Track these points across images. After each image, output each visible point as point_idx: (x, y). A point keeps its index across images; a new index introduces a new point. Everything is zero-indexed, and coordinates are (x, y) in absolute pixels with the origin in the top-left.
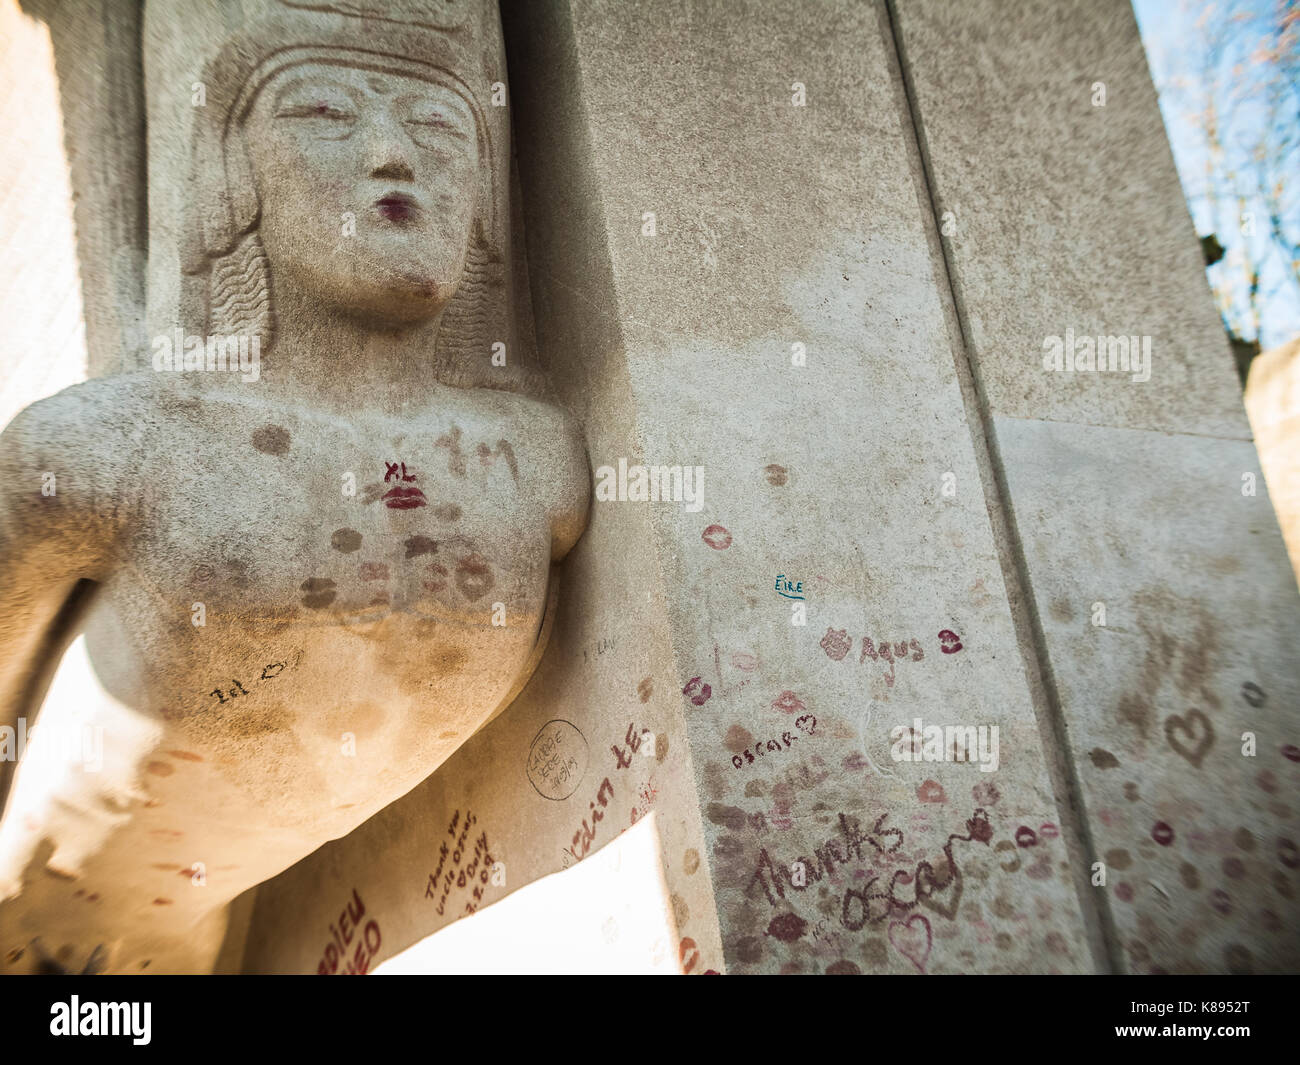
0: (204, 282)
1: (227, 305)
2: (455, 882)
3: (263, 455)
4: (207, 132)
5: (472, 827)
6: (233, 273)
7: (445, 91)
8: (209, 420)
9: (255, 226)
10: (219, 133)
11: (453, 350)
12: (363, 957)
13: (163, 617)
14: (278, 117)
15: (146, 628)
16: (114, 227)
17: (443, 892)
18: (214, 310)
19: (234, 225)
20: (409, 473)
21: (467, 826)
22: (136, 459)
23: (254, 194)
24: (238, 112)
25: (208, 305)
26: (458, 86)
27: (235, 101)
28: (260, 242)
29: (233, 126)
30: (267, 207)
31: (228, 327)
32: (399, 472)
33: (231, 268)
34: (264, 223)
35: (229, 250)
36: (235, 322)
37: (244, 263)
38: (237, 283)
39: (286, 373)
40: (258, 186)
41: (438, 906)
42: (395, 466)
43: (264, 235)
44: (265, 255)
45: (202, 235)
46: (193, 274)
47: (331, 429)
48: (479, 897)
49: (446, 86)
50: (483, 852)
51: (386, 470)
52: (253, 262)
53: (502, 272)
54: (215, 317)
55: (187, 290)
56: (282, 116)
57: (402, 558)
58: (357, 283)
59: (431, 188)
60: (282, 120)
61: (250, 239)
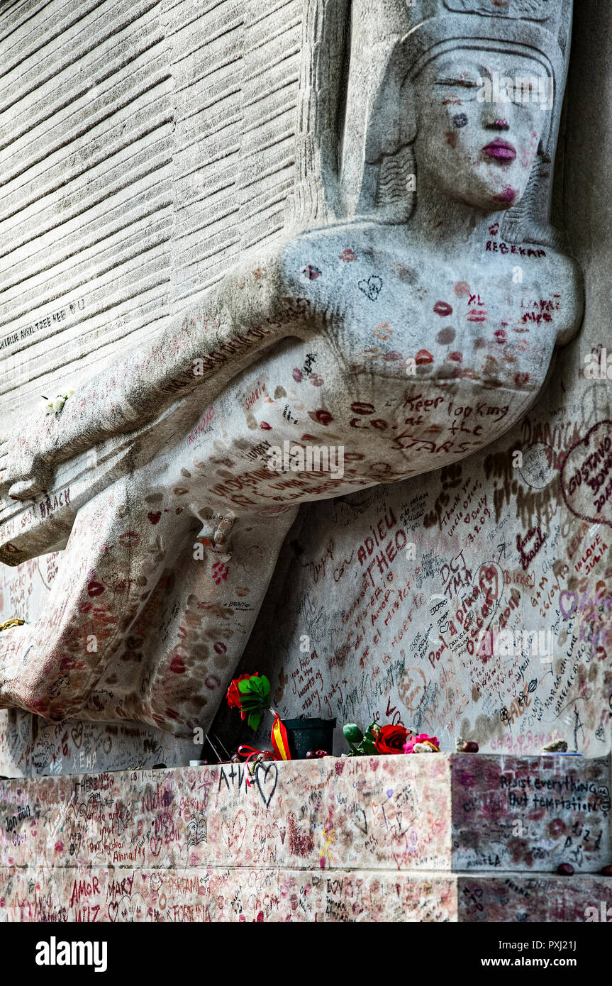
0: (377, 169)
1: (389, 186)
2: (462, 519)
3: (404, 285)
4: (392, 83)
5: (478, 490)
6: (394, 167)
7: (534, 62)
8: (377, 262)
9: (412, 143)
10: (399, 84)
11: (513, 220)
12: (392, 550)
13: (341, 369)
14: (436, 84)
15: (329, 371)
16: (322, 117)
17: (454, 523)
18: (381, 187)
19: (399, 141)
20: (481, 301)
21: (475, 489)
22: (339, 284)
23: (415, 126)
24: (412, 75)
25: (378, 184)
26: (542, 58)
27: (412, 68)
28: (413, 152)
29: (408, 81)
30: (422, 135)
31: (388, 200)
32: (476, 299)
33: (394, 164)
34: (418, 143)
35: (394, 154)
36: (393, 197)
37: (402, 162)
38: (397, 173)
39: (419, 231)
40: (419, 120)
41: (449, 530)
42: (474, 297)
43: (416, 149)
44: (415, 160)
45: (380, 143)
46: (371, 164)
47: (442, 272)
48: (478, 532)
49: (534, 59)
50: (483, 506)
51: (469, 298)
52: (408, 163)
53: (550, 168)
54: (381, 191)
55: (367, 173)
56: (439, 83)
57: (471, 350)
58: (469, 193)
59: (518, 133)
60: (438, 86)
61: (407, 150)
